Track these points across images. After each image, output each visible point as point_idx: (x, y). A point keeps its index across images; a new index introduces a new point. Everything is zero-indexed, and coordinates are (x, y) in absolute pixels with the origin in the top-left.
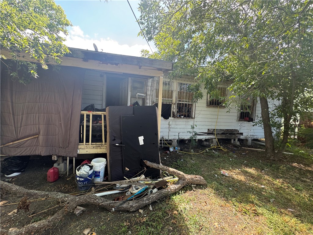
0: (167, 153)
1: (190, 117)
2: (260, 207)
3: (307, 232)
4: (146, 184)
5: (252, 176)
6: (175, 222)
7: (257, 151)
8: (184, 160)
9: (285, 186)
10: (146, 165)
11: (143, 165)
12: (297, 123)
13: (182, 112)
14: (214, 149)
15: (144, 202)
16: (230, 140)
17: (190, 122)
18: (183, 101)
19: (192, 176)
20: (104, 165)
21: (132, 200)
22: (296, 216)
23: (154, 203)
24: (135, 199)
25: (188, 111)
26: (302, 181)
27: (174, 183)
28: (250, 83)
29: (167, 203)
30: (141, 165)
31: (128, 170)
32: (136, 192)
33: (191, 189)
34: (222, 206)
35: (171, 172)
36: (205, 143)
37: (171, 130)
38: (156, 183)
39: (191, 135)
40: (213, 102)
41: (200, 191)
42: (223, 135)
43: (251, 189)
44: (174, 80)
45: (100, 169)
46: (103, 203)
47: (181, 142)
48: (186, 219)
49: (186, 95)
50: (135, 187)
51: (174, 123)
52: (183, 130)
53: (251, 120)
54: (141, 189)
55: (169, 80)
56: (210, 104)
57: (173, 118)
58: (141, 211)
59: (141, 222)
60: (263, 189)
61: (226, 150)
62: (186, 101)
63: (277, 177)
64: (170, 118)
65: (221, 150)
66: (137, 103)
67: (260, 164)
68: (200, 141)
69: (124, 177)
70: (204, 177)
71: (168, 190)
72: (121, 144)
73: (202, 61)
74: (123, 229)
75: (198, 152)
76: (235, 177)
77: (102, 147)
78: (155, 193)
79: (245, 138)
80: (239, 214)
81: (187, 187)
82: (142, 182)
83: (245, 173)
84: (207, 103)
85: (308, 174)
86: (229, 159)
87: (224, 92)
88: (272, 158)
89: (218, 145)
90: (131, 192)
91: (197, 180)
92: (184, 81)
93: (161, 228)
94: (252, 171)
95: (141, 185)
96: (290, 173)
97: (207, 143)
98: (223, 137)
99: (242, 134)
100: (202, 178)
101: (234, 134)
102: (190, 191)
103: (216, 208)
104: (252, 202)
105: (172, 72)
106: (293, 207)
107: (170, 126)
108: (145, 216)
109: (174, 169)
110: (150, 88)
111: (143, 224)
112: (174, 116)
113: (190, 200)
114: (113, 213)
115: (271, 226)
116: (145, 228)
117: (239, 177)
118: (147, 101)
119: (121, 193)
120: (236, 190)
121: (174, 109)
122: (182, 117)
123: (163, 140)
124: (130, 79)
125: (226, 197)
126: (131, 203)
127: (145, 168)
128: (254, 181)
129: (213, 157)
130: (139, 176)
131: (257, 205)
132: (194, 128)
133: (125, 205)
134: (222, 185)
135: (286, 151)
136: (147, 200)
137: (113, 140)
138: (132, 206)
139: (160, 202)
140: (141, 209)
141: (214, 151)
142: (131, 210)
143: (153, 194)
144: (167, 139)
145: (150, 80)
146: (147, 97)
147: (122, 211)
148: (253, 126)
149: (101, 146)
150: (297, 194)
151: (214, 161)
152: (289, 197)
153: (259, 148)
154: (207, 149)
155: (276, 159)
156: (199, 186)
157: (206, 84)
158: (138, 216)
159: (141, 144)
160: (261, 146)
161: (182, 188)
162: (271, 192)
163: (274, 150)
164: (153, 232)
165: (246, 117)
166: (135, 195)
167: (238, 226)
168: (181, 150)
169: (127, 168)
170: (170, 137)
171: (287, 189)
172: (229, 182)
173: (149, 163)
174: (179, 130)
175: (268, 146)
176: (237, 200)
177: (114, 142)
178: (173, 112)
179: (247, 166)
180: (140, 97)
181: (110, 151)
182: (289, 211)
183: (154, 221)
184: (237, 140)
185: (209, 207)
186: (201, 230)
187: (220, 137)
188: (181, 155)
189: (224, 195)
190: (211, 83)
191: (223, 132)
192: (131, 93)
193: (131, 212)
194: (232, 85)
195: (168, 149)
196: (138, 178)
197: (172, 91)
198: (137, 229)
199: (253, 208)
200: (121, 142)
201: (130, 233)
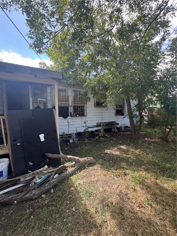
0: (68, 144)
1: (83, 115)
2: (127, 169)
3: (151, 178)
4: (49, 173)
5: (123, 151)
6: (72, 196)
7: (127, 134)
8: (80, 148)
9: (141, 153)
10: (47, 157)
11: (45, 157)
12: (147, 114)
13: (77, 112)
14: (102, 136)
15: (46, 188)
16: (112, 129)
17: (84, 119)
18: (77, 104)
19: (86, 158)
20: (7, 165)
21: (35, 189)
22: (146, 170)
23: (55, 187)
24: (37, 187)
25: (82, 111)
26: (149, 148)
27: (72, 166)
28: (119, 90)
29: (66, 183)
30: (44, 158)
31: (32, 164)
32: (38, 181)
33: (85, 168)
34: (105, 175)
35: (69, 159)
36: (96, 133)
37: (70, 126)
38: (58, 169)
39: (85, 128)
40: (98, 104)
41: (91, 168)
42: (107, 126)
43: (122, 160)
44: (69, 88)
45: (3, 168)
46: (4, 200)
47: (79, 134)
48: (80, 192)
49: (79, 99)
50: (38, 177)
51: (72, 121)
52: (79, 126)
53: (123, 114)
54: (43, 177)
55: (65, 88)
56: (97, 105)
57: (70, 117)
58: (43, 196)
59: (43, 205)
60: (129, 157)
61: (109, 136)
62: (79, 104)
63: (137, 148)
64: (68, 117)
65: (106, 136)
66: (38, 107)
67: (128, 142)
68: (92, 132)
69: (28, 171)
70: (93, 157)
71: (66, 173)
72: (23, 143)
73: (88, 74)
74: (26, 216)
75: (90, 140)
76: (114, 153)
77: (4, 149)
78: (55, 178)
79: (120, 127)
80: (115, 178)
81: (81, 167)
82: (44, 172)
83: (120, 149)
84: (95, 104)
85: (152, 144)
86: (111, 142)
87: (105, 97)
88: (135, 137)
89: (104, 133)
90: (35, 182)
91: (89, 161)
92: (77, 88)
93: (60, 204)
94: (123, 147)
95: (44, 174)
96: (144, 145)
97: (97, 133)
98: (107, 127)
99: (118, 124)
100: (92, 158)
101: (114, 125)
102: (84, 170)
103: (101, 178)
104: (123, 168)
105: (66, 81)
106: (145, 165)
107: (69, 124)
108: (47, 199)
109: (71, 156)
110: (49, 94)
111: (45, 206)
112: (71, 116)
113: (84, 176)
114: (16, 205)
115: (133, 180)
116: (46, 209)
117: (116, 152)
118: (48, 105)
119: (26, 185)
120: (114, 162)
121: (71, 110)
122: (78, 116)
123: (64, 135)
124: (30, 87)
125: (108, 168)
126: (34, 192)
127: (47, 160)
128: (125, 154)
129: (100, 142)
130: (42, 167)
131: (126, 168)
132: (86, 123)
133: (28, 195)
134: (106, 160)
135: (142, 132)
136: (48, 185)
137: (14, 140)
138: (35, 194)
139: (60, 184)
140: (44, 194)
141: (101, 138)
142: (34, 198)
143: (54, 180)
144: (68, 133)
145: (49, 88)
146: (48, 102)
147: (25, 201)
148: (124, 118)
149: (2, 147)
150: (147, 156)
151: (101, 145)
152: (142, 159)
153: (128, 132)
154: (97, 137)
155: (137, 138)
156: (91, 164)
157: (92, 91)
158: (40, 201)
159: (42, 141)
160: (129, 131)
161: (78, 169)
162: (134, 158)
163: (135, 132)
164: (53, 210)
165: (119, 112)
166: (38, 184)
167: (114, 186)
168: (78, 141)
169: (30, 163)
170: (69, 132)
171: (142, 154)
172: (110, 157)
173: (50, 155)
174: (76, 126)
175: (132, 129)
176: (114, 169)
177: (15, 143)
178: (70, 112)
179: (121, 144)
180: (41, 102)
181: (12, 151)
182: (142, 168)
183: (54, 201)
184: (115, 128)
185: (96, 178)
186: (90, 196)
187: (105, 128)
188: (79, 144)
189: (107, 167)
190: (95, 90)
191: (106, 124)
192: (32, 99)
193: (34, 199)
194: (108, 91)
195: (68, 141)
196: (42, 169)
197: (68, 97)
198: (39, 212)
199: (124, 171)
200: (23, 141)
201: (33, 217)
